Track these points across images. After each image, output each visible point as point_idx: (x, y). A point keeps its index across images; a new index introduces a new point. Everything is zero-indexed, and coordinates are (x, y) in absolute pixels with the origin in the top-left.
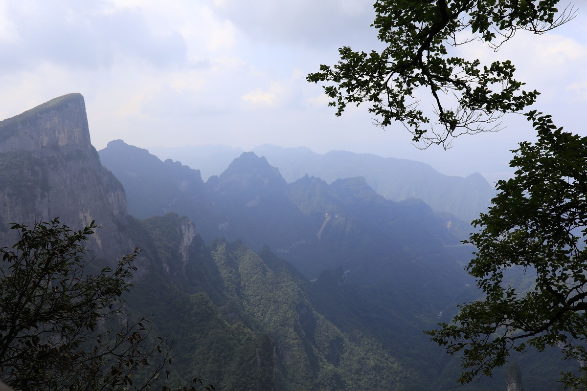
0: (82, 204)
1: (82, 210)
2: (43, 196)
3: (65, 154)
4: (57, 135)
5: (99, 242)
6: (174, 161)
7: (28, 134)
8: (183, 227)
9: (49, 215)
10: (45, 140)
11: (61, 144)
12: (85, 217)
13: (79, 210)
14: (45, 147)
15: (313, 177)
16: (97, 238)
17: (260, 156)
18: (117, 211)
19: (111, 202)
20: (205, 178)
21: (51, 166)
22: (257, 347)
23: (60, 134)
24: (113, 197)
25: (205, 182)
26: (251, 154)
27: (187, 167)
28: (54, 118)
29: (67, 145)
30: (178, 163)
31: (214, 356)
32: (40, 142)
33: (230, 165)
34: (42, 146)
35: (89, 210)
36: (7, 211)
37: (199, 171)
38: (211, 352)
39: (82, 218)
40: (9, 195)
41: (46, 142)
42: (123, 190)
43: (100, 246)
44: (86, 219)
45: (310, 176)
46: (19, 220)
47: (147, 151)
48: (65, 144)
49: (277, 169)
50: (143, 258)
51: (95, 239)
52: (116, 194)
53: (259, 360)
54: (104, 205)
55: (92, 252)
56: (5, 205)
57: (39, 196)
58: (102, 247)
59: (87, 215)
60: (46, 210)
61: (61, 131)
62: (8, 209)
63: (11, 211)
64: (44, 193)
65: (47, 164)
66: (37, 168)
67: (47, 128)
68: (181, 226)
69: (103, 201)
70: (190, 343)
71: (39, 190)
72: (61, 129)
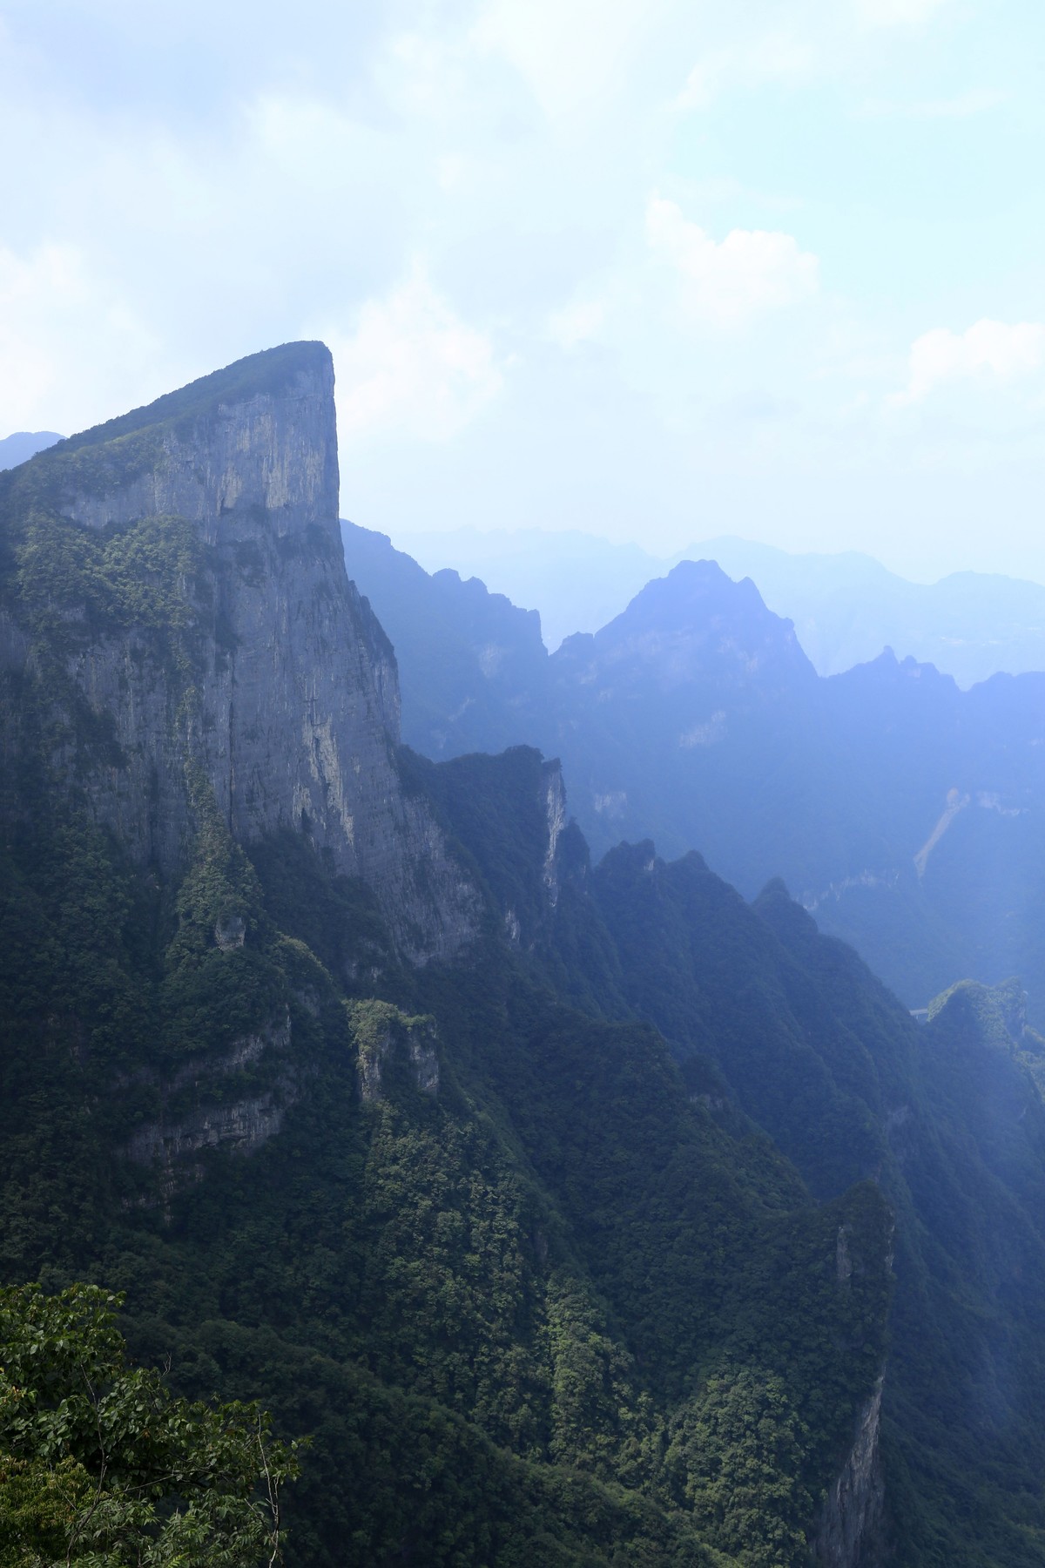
0: (313, 700)
1: (310, 716)
2: (221, 666)
3: (280, 535)
4: (264, 473)
5: (348, 823)
6: (464, 577)
7: (193, 466)
9: (231, 725)
10: (233, 489)
11: (274, 502)
12: (317, 741)
13: (305, 718)
14: (230, 510)
15: (910, 661)
16: (344, 810)
17: (736, 577)
20: (552, 641)
21: (246, 572)
22: (842, 1223)
23: (271, 471)
25: (550, 653)
26: (710, 568)
27: (502, 601)
28: (262, 419)
29: (286, 506)
30: (476, 585)
31: (692, 1231)
32: (219, 494)
33: (634, 601)
34: (222, 507)
35: (330, 720)
36: (127, 705)
37: (535, 614)
38: (682, 1216)
39: (309, 744)
40: (136, 655)
41: (235, 496)
42: (393, 663)
43: (351, 836)
44: (318, 747)
45: (900, 657)
46: (158, 733)
47: (387, 539)
48: (283, 502)
49: (788, 624)
51: (339, 814)
52: (377, 673)
53: (844, 1263)
54: (369, 708)
55: (328, 851)
56: (123, 684)
57: (212, 662)
58: (356, 838)
59: (324, 732)
60: (225, 708)
61: (275, 462)
62: (130, 697)
63: (137, 704)
64: (225, 654)
65: (235, 566)
66: (210, 577)
67: (241, 451)
68: (547, 794)
69: (365, 695)
70: (609, 1178)
71: (212, 645)
72: (275, 455)
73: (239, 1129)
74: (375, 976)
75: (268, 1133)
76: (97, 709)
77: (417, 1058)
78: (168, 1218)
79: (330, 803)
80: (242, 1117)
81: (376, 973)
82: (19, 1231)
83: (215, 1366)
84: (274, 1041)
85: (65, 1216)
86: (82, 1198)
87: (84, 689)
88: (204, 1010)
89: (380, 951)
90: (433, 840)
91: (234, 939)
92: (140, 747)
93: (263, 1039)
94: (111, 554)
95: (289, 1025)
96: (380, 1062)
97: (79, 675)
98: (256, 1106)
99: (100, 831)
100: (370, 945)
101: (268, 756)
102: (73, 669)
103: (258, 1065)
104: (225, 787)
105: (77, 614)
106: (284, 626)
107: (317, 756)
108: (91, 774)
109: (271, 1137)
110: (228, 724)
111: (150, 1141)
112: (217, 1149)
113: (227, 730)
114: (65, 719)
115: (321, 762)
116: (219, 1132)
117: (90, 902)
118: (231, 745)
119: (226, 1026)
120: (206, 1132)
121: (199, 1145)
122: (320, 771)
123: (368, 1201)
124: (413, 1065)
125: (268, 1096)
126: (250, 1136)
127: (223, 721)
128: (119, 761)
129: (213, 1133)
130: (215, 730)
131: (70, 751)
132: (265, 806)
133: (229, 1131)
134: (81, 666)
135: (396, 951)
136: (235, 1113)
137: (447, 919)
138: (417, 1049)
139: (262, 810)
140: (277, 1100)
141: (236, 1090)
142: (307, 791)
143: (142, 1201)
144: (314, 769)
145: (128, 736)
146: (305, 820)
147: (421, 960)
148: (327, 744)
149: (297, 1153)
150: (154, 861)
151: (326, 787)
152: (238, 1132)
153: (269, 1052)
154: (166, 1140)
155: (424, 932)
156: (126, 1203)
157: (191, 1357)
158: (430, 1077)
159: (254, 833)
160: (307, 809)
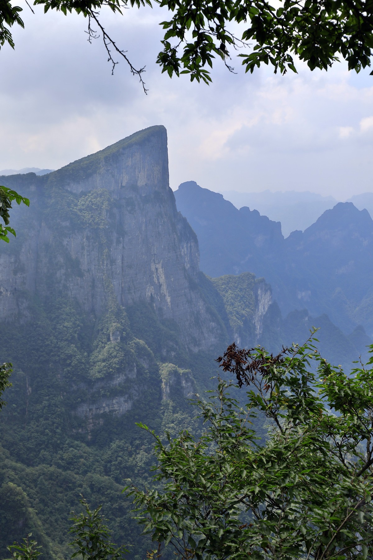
0: (155, 254)
1: (154, 260)
2: (118, 242)
3: (143, 195)
4: (136, 173)
5: (169, 299)
6: (251, 210)
7: (110, 171)
8: (259, 292)
9: (122, 263)
10: (125, 179)
11: (140, 183)
12: (157, 269)
13: (152, 261)
14: (124, 187)
16: (167, 294)
17: (360, 209)
18: (188, 265)
19: (183, 254)
21: (129, 209)
23: (140, 173)
24: (185, 249)
25: (285, 238)
26: (349, 205)
27: (265, 218)
28: (136, 154)
29: (146, 185)
32: (120, 181)
34: (121, 186)
35: (161, 262)
36: (84, 255)
37: (279, 223)
39: (154, 270)
40: (88, 238)
41: (126, 181)
42: (196, 241)
43: (169, 304)
44: (157, 271)
46: (95, 265)
47: (222, 196)
48: (144, 184)
50: (213, 324)
51: (165, 296)
52: (189, 245)
54: (177, 257)
55: (160, 309)
56: (83, 248)
57: (115, 241)
58: (171, 305)
59: (159, 266)
60: (120, 257)
61: (141, 169)
62: (85, 253)
63: (88, 255)
64: (120, 238)
65: (125, 206)
66: (115, 210)
67: (128, 166)
68: (258, 291)
69: (176, 253)
70: (260, 435)
71: (115, 234)
72: (141, 167)
73: (116, 407)
74: (173, 355)
75: (127, 409)
76: (74, 257)
77: (184, 385)
78: (89, 437)
79: (162, 292)
80: (117, 402)
81: (173, 354)
82: (34, 438)
83: (89, 490)
84: (130, 376)
85: (50, 434)
86: (57, 428)
87: (69, 249)
88: (104, 364)
89: (175, 346)
90: (201, 306)
91: (116, 339)
92: (89, 271)
93: (125, 375)
94: (81, 202)
95: (135, 371)
96: (169, 386)
97: (67, 245)
98: (122, 399)
99: (73, 299)
100: (171, 343)
101: (136, 274)
102: (65, 243)
103: (123, 384)
104: (120, 285)
105: (67, 224)
106: (143, 228)
107: (157, 274)
108: (70, 279)
109: (128, 411)
110: (121, 263)
111: (83, 410)
112: (108, 414)
113: (120, 264)
114: (61, 260)
115: (158, 277)
116: (109, 408)
117: (66, 324)
118: (122, 270)
119: (111, 370)
120: (104, 407)
121: (102, 412)
122: (158, 280)
123: (161, 436)
124: (182, 388)
125: (127, 396)
126: (120, 410)
127: (119, 262)
128: (81, 275)
129: (107, 408)
130: (115, 265)
131: (63, 271)
132: (134, 292)
133: (113, 408)
134: (68, 242)
135: (186, 346)
136: (114, 401)
137: (206, 335)
138: (184, 382)
139: (133, 293)
140: (130, 398)
141: (115, 393)
142: (153, 287)
143: (80, 430)
144: (155, 280)
145: (84, 267)
146: (152, 297)
147: (196, 350)
148: (160, 270)
149: (137, 417)
150: (93, 311)
151: (160, 286)
152: (116, 408)
153: (128, 380)
154: (90, 410)
155: (197, 340)
156: (74, 430)
157: (80, 486)
158: (189, 392)
159: (130, 301)
160: (153, 294)
